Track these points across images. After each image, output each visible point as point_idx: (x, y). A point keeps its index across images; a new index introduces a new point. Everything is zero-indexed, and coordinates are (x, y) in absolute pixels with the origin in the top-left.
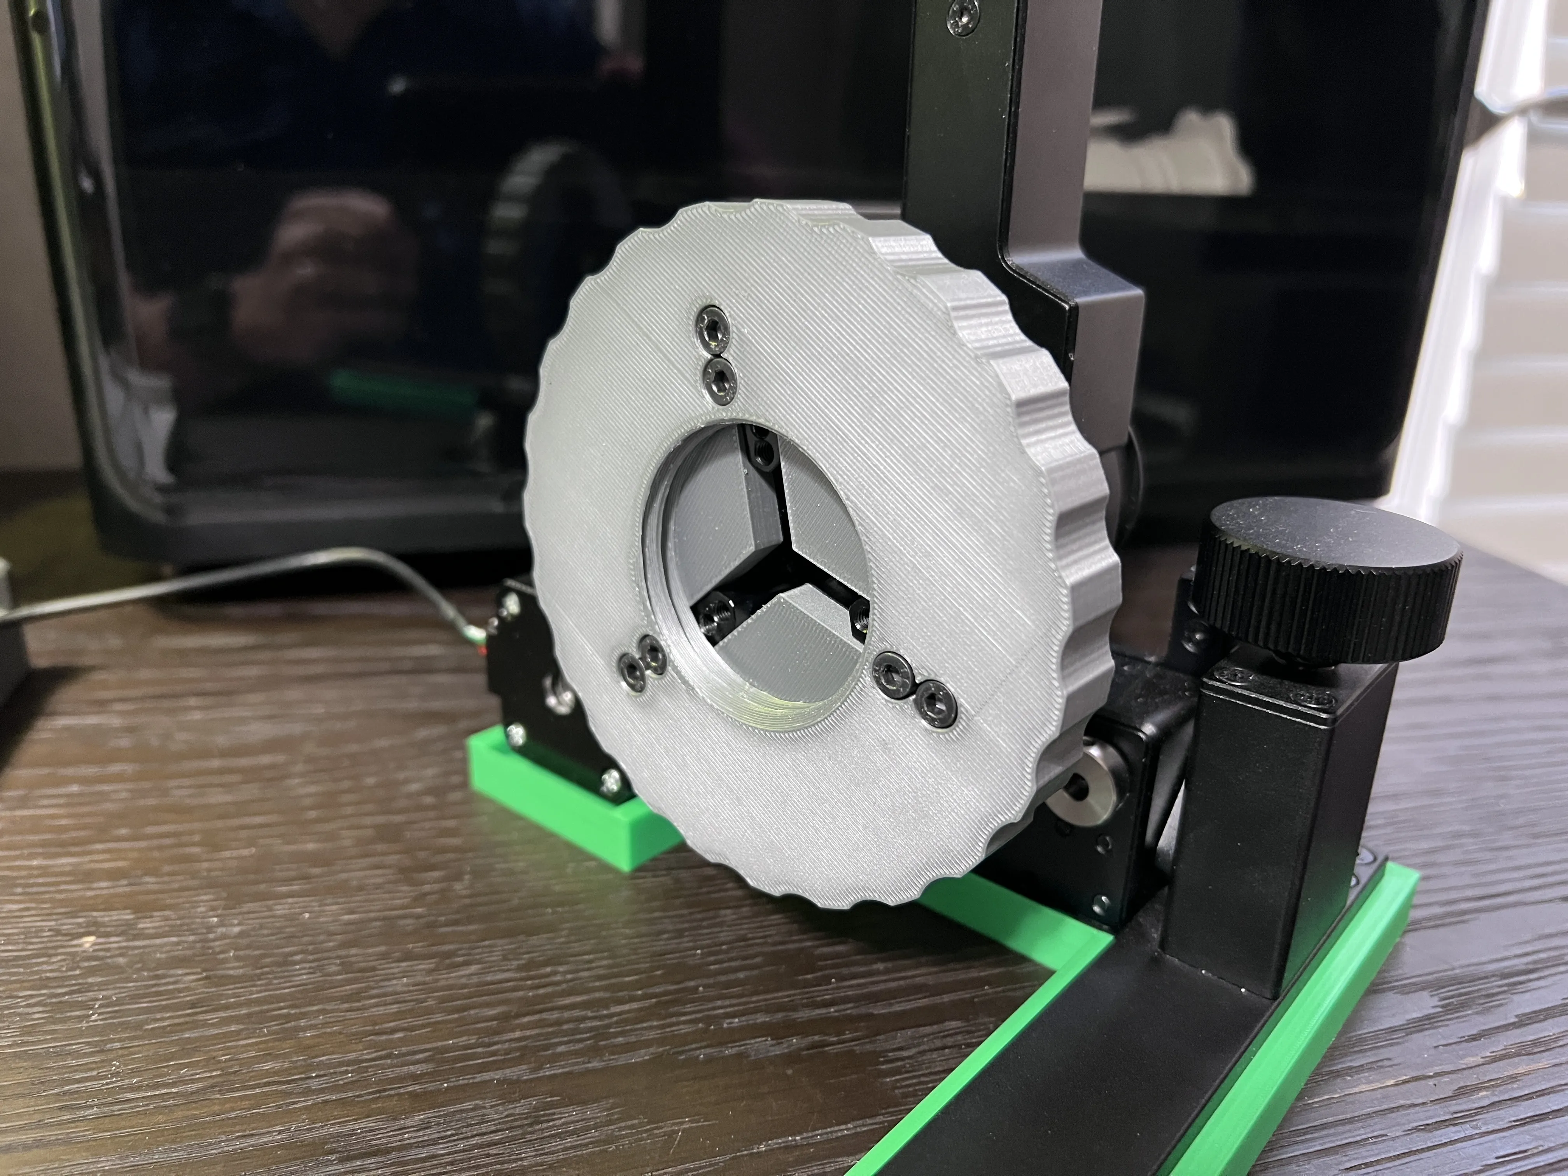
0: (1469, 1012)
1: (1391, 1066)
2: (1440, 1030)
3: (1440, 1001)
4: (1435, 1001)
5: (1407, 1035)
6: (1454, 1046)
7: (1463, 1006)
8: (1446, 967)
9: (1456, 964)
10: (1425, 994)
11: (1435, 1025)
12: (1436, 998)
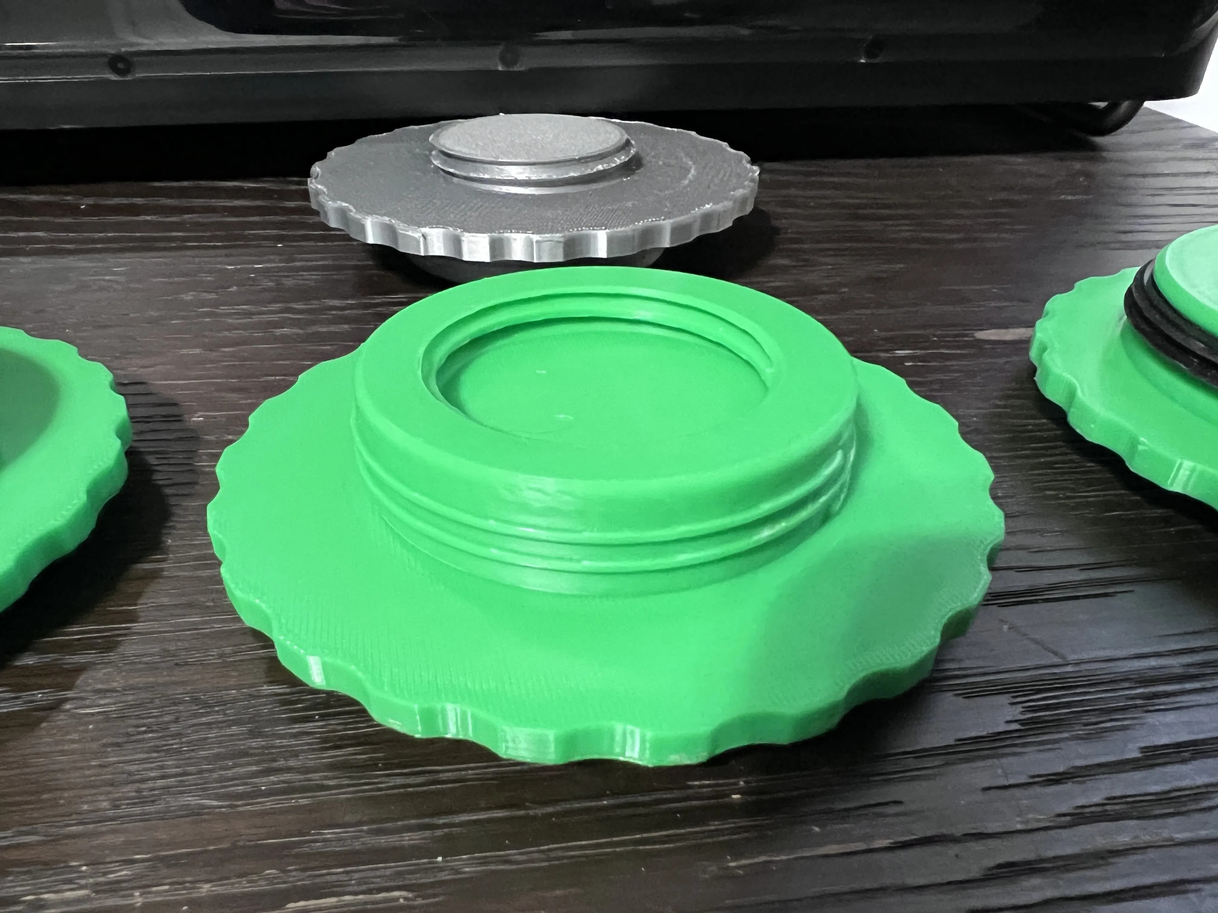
0: (1065, 735)
1: (897, 815)
2: (1004, 761)
3: (1022, 713)
4: (1016, 712)
5: (946, 764)
6: (1016, 792)
7: (1058, 724)
8: (1056, 660)
9: (1072, 657)
10: (1005, 699)
11: (1000, 751)
12: (1019, 708)
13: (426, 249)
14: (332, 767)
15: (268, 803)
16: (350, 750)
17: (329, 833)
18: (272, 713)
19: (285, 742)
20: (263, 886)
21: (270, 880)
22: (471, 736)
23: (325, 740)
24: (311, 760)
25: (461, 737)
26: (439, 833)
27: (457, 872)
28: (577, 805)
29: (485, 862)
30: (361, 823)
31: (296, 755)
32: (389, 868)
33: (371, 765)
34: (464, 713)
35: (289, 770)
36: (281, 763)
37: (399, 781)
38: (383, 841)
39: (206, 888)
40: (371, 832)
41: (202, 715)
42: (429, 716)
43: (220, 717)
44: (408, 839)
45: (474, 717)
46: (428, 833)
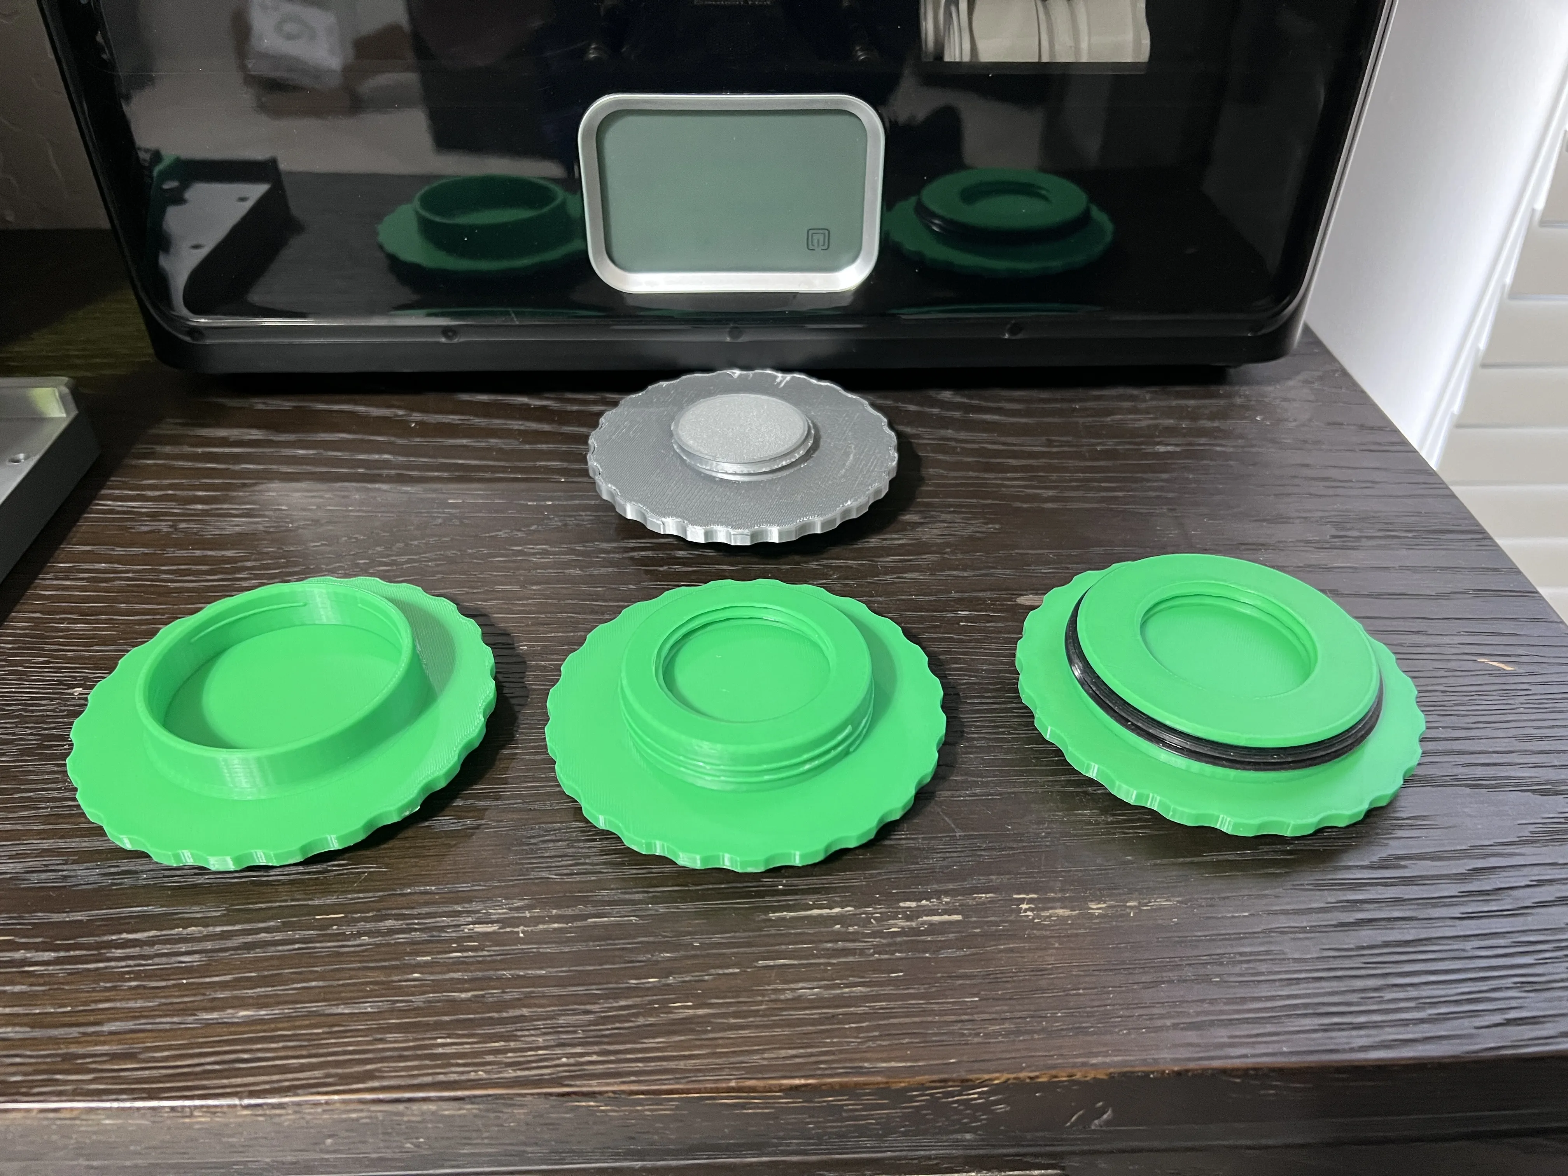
13: (664, 530)
14: (604, 863)
15: (578, 878)
16: (614, 856)
17: (604, 892)
18: (577, 836)
19: (584, 851)
20: (577, 912)
21: (580, 910)
22: (666, 854)
23: (602, 851)
24: (596, 860)
25: (662, 854)
26: (650, 895)
27: (657, 911)
28: (711, 886)
29: (668, 908)
30: (617, 889)
31: (589, 857)
32: (630, 908)
33: (622, 864)
34: (663, 846)
35: (586, 864)
36: (582, 861)
37: (635, 871)
38: (627, 897)
39: (554, 911)
40: (622, 893)
41: (545, 836)
42: (649, 845)
43: (554, 838)
44: (637, 897)
45: (668, 847)
46: (646, 895)
